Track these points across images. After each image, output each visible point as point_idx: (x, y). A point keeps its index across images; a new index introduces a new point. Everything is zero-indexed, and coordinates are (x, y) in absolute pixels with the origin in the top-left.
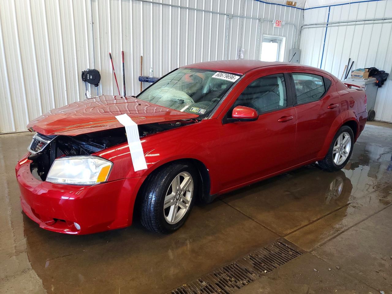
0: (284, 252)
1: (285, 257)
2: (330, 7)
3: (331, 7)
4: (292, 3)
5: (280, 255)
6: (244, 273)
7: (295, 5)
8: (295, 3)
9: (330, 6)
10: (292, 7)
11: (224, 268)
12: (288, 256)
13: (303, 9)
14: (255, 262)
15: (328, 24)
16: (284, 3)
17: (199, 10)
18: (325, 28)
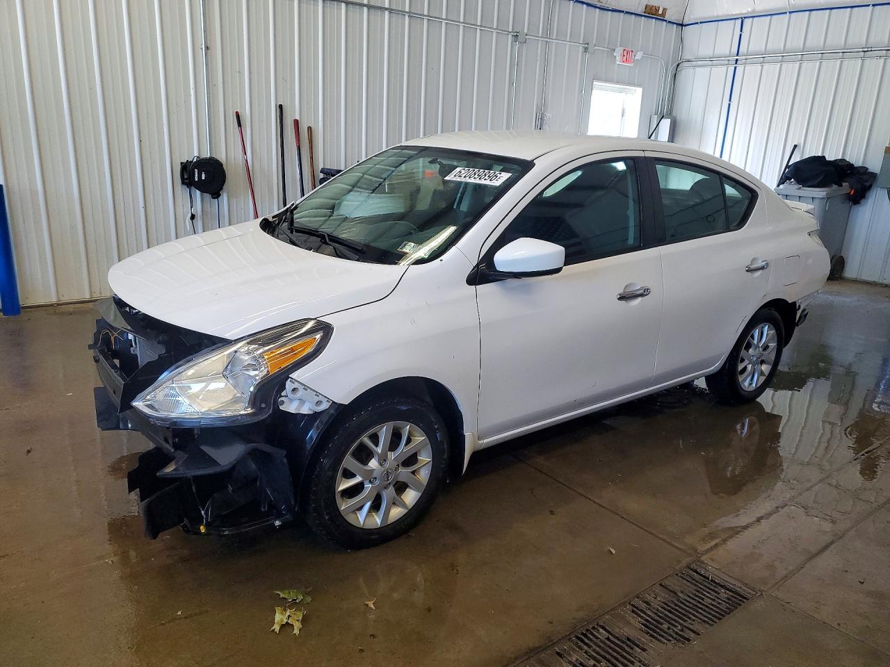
0: (708, 595)
1: (712, 605)
2: (742, 22)
3: (746, 20)
4: (657, 10)
5: (699, 602)
6: (627, 648)
7: (663, 14)
8: (665, 10)
9: (742, 20)
10: (656, 18)
11: (578, 638)
12: (719, 603)
13: (682, 25)
14: (646, 620)
15: (737, 60)
16: (640, 10)
17: (452, 22)
18: (731, 69)
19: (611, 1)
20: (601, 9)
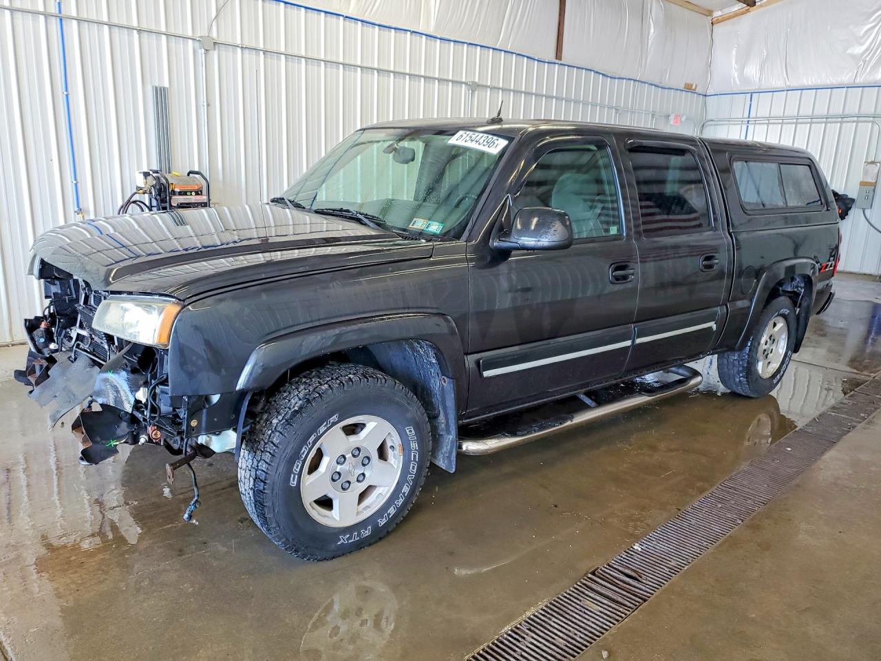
2: (751, 96)
3: (754, 95)
4: (692, 86)
7: (695, 90)
8: (696, 86)
9: (751, 93)
10: (691, 92)
13: (706, 96)
15: (748, 121)
16: (682, 87)
17: (594, 105)
18: (744, 127)
19: (667, 82)
20: (663, 88)
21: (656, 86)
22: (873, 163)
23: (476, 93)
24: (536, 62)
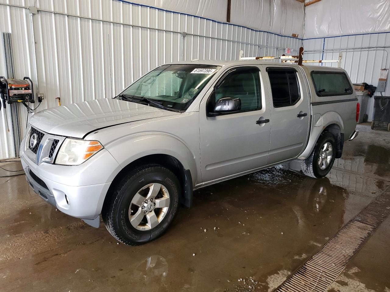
2: (324, 39)
3: (326, 39)
4: (296, 35)
7: (297, 37)
8: (298, 35)
10: (295, 38)
13: (303, 40)
15: (323, 51)
16: (291, 35)
17: (247, 44)
18: (321, 54)
19: (283, 33)
20: (281, 36)
21: (278, 35)
22: (385, 69)
23: (186, 38)
24: (217, 23)
